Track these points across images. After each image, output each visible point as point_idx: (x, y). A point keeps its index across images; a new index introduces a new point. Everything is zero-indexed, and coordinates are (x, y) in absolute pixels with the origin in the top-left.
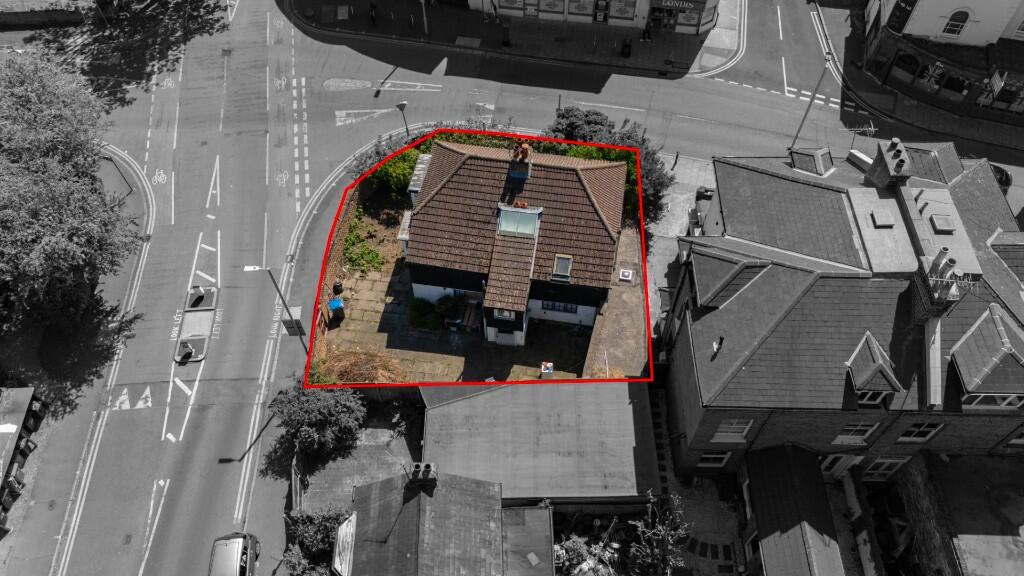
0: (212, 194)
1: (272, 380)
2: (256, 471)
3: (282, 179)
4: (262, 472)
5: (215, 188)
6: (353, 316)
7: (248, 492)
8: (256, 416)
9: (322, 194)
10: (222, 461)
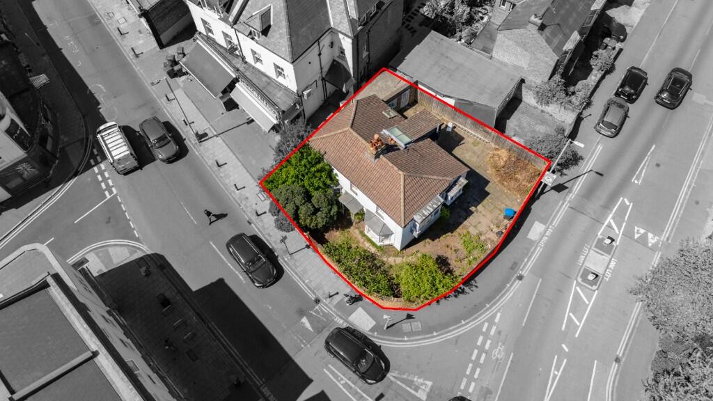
0: (558, 371)
1: (561, 202)
2: (586, 160)
3: (498, 353)
4: (582, 159)
5: (555, 376)
6: (499, 212)
7: (592, 154)
8: (577, 187)
9: (476, 318)
10: (602, 175)
